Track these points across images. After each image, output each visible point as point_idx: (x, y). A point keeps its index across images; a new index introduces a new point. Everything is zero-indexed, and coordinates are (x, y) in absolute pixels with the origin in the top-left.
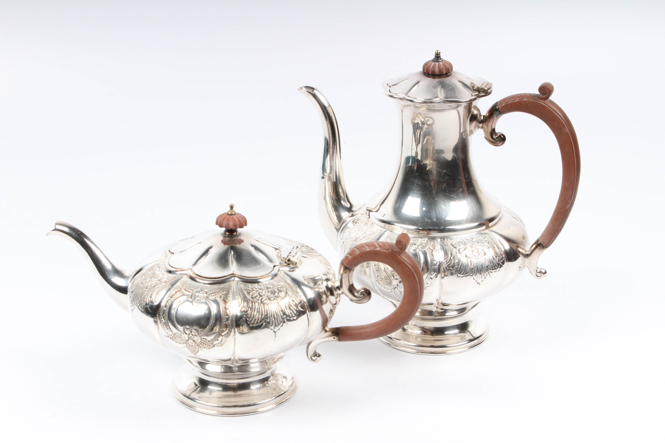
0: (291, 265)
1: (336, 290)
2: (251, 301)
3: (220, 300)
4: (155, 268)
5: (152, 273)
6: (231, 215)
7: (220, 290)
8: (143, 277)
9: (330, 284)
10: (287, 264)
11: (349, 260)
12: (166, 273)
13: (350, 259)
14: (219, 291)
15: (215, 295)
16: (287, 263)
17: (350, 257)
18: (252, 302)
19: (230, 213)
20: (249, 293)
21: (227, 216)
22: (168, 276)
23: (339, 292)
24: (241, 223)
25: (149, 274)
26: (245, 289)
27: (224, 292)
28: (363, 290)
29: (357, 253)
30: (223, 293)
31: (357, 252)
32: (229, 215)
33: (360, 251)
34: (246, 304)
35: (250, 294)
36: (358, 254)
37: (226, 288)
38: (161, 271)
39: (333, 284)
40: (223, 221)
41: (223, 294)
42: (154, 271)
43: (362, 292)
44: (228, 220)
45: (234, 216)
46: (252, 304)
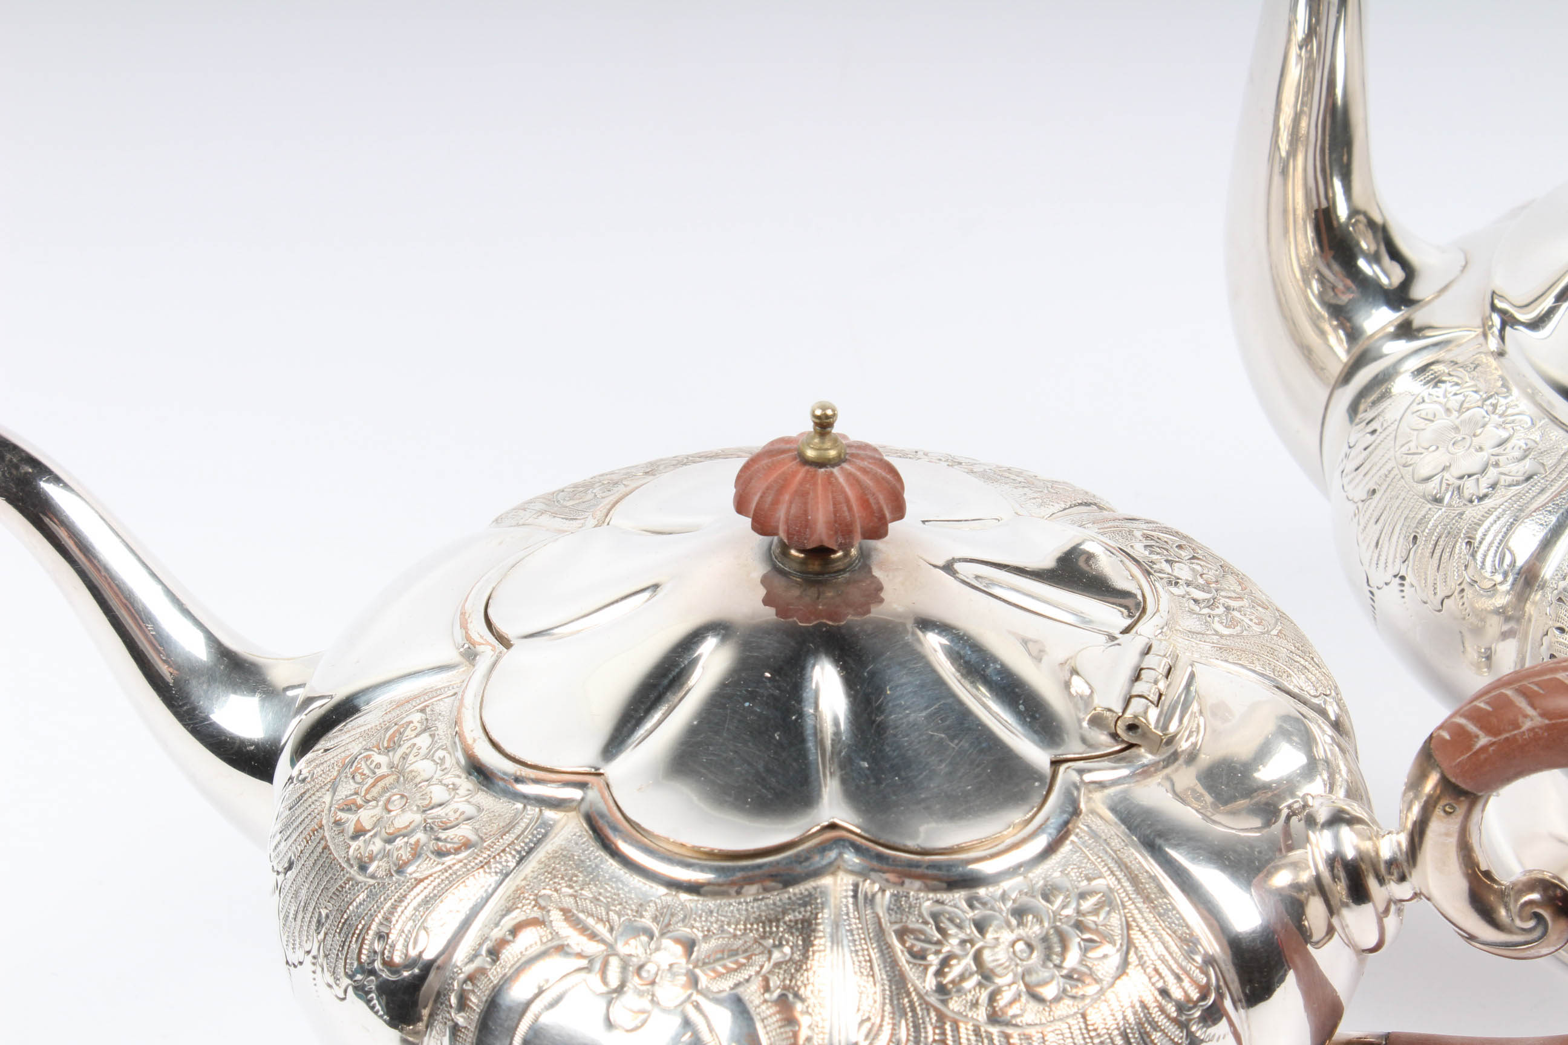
0: (1142, 750)
1: (1381, 881)
2: (933, 1014)
3: (765, 1001)
4: (408, 732)
5: (391, 766)
6: (820, 463)
7: (763, 937)
8: (346, 789)
9: (1351, 843)
10: (1124, 746)
11: (1476, 753)
12: (466, 784)
13: (1484, 749)
14: (756, 941)
15: (735, 970)
16: (1123, 741)
17: (1483, 740)
18: (941, 1018)
19: (810, 453)
20: (919, 956)
21: (794, 474)
22: (480, 809)
23: (1402, 891)
24: (872, 513)
25: (379, 772)
26: (896, 927)
27: (787, 950)
28: (1535, 896)
29: (1527, 725)
30: (776, 955)
31: (1526, 716)
32: (805, 462)
33: (1543, 715)
34: (908, 1030)
35: (926, 968)
36: (1532, 730)
37: (796, 922)
38: (443, 759)
39: (1367, 846)
40: (776, 502)
41: (778, 965)
42: (404, 757)
43: (1531, 903)
44: (802, 494)
45: (836, 471)
46: (944, 1033)
